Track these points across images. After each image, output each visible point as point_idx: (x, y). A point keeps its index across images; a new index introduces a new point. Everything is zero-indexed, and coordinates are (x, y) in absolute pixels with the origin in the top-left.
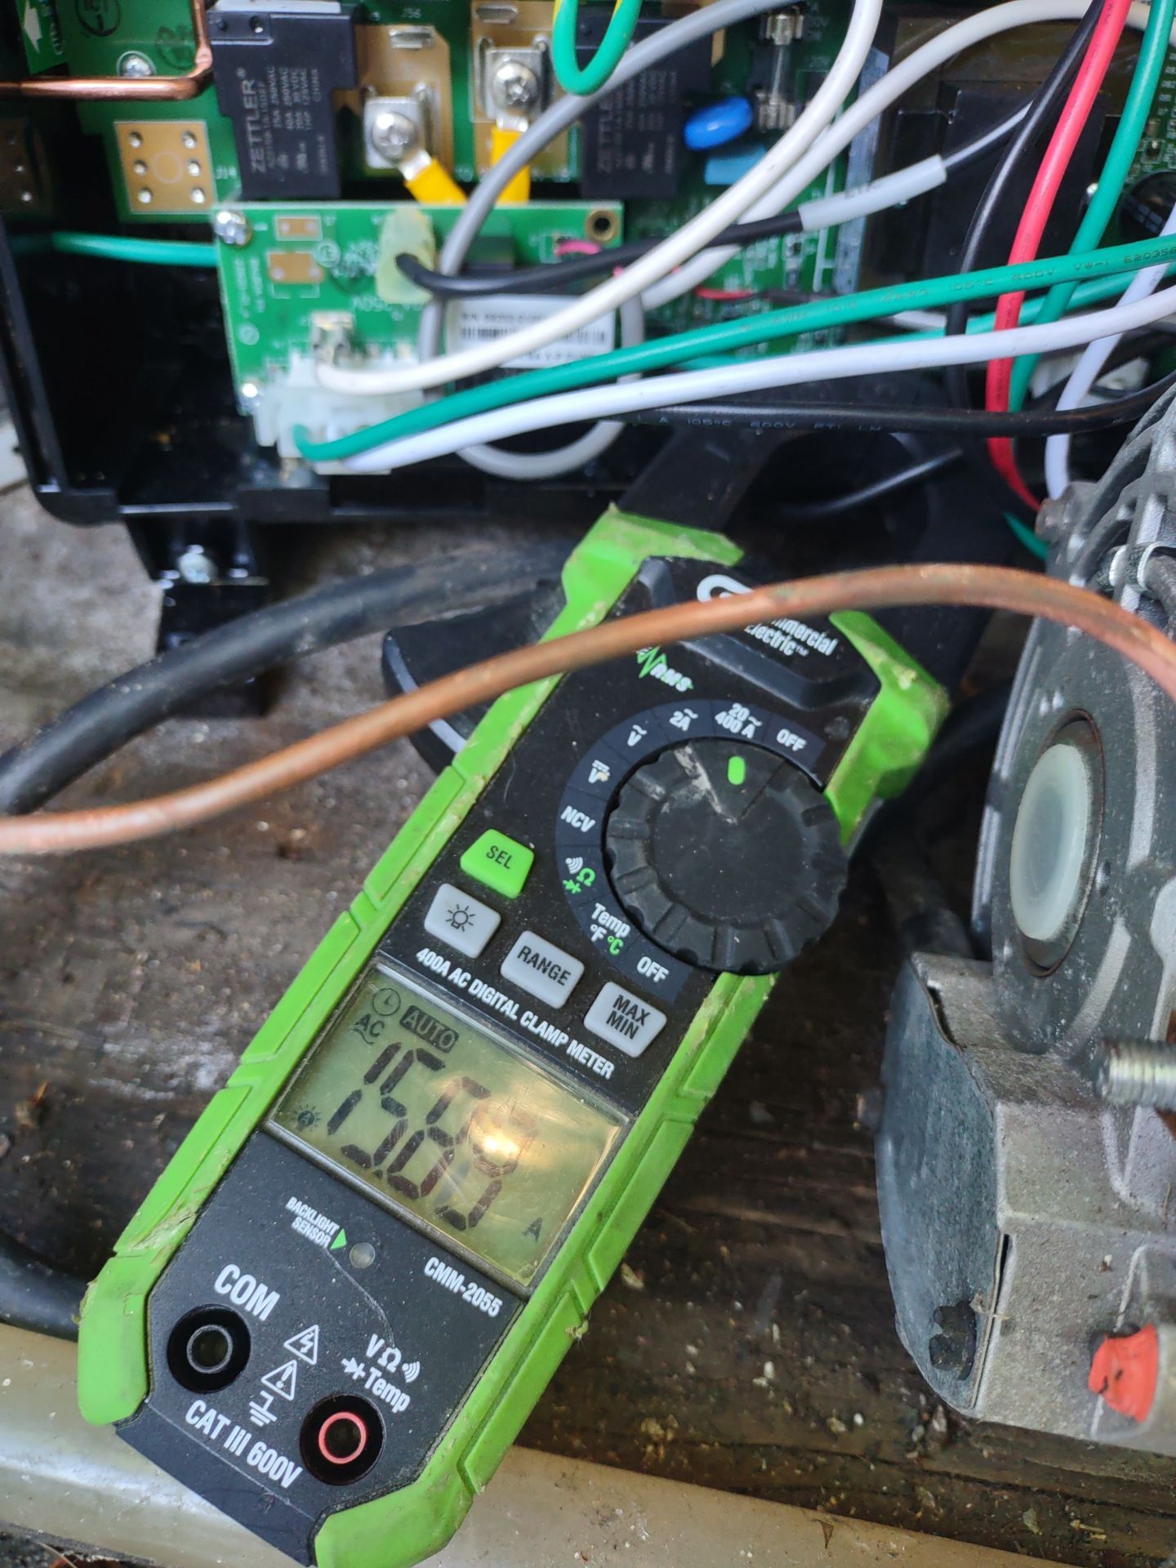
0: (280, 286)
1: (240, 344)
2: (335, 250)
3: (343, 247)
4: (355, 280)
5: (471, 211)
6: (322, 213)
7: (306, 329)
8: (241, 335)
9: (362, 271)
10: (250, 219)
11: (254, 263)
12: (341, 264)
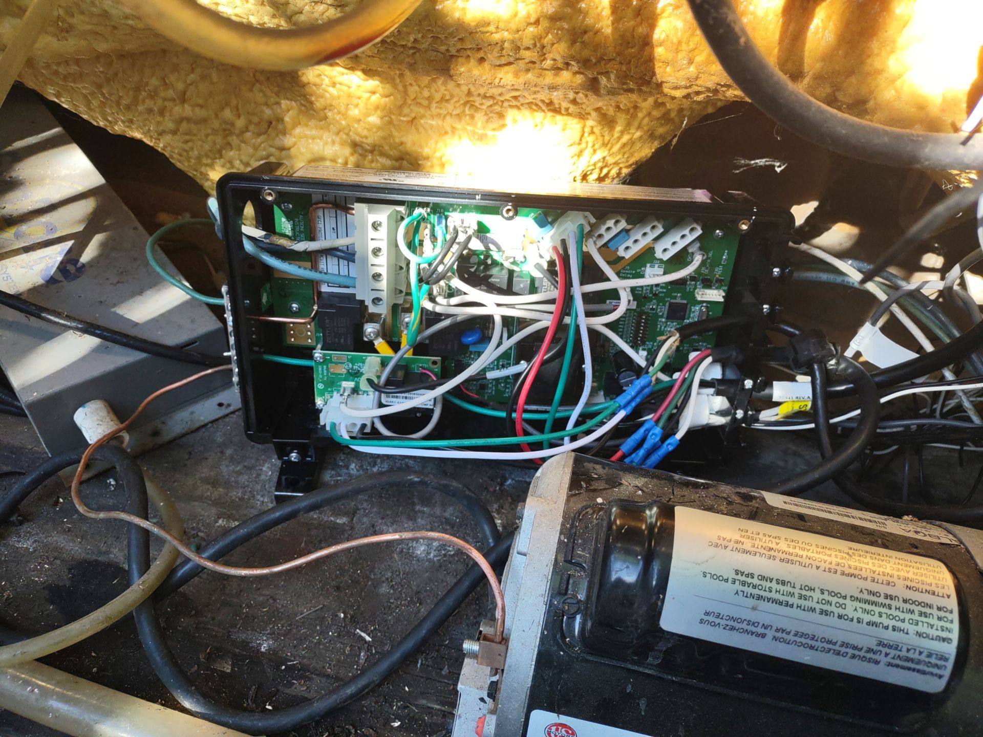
0: (332, 374)
1: (318, 389)
2: (350, 365)
3: (353, 365)
4: (356, 373)
5: (396, 357)
6: (347, 355)
7: (340, 386)
8: (319, 386)
9: (359, 371)
10: (324, 355)
11: (325, 367)
12: (352, 369)
